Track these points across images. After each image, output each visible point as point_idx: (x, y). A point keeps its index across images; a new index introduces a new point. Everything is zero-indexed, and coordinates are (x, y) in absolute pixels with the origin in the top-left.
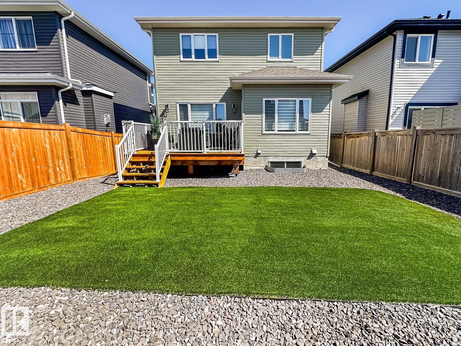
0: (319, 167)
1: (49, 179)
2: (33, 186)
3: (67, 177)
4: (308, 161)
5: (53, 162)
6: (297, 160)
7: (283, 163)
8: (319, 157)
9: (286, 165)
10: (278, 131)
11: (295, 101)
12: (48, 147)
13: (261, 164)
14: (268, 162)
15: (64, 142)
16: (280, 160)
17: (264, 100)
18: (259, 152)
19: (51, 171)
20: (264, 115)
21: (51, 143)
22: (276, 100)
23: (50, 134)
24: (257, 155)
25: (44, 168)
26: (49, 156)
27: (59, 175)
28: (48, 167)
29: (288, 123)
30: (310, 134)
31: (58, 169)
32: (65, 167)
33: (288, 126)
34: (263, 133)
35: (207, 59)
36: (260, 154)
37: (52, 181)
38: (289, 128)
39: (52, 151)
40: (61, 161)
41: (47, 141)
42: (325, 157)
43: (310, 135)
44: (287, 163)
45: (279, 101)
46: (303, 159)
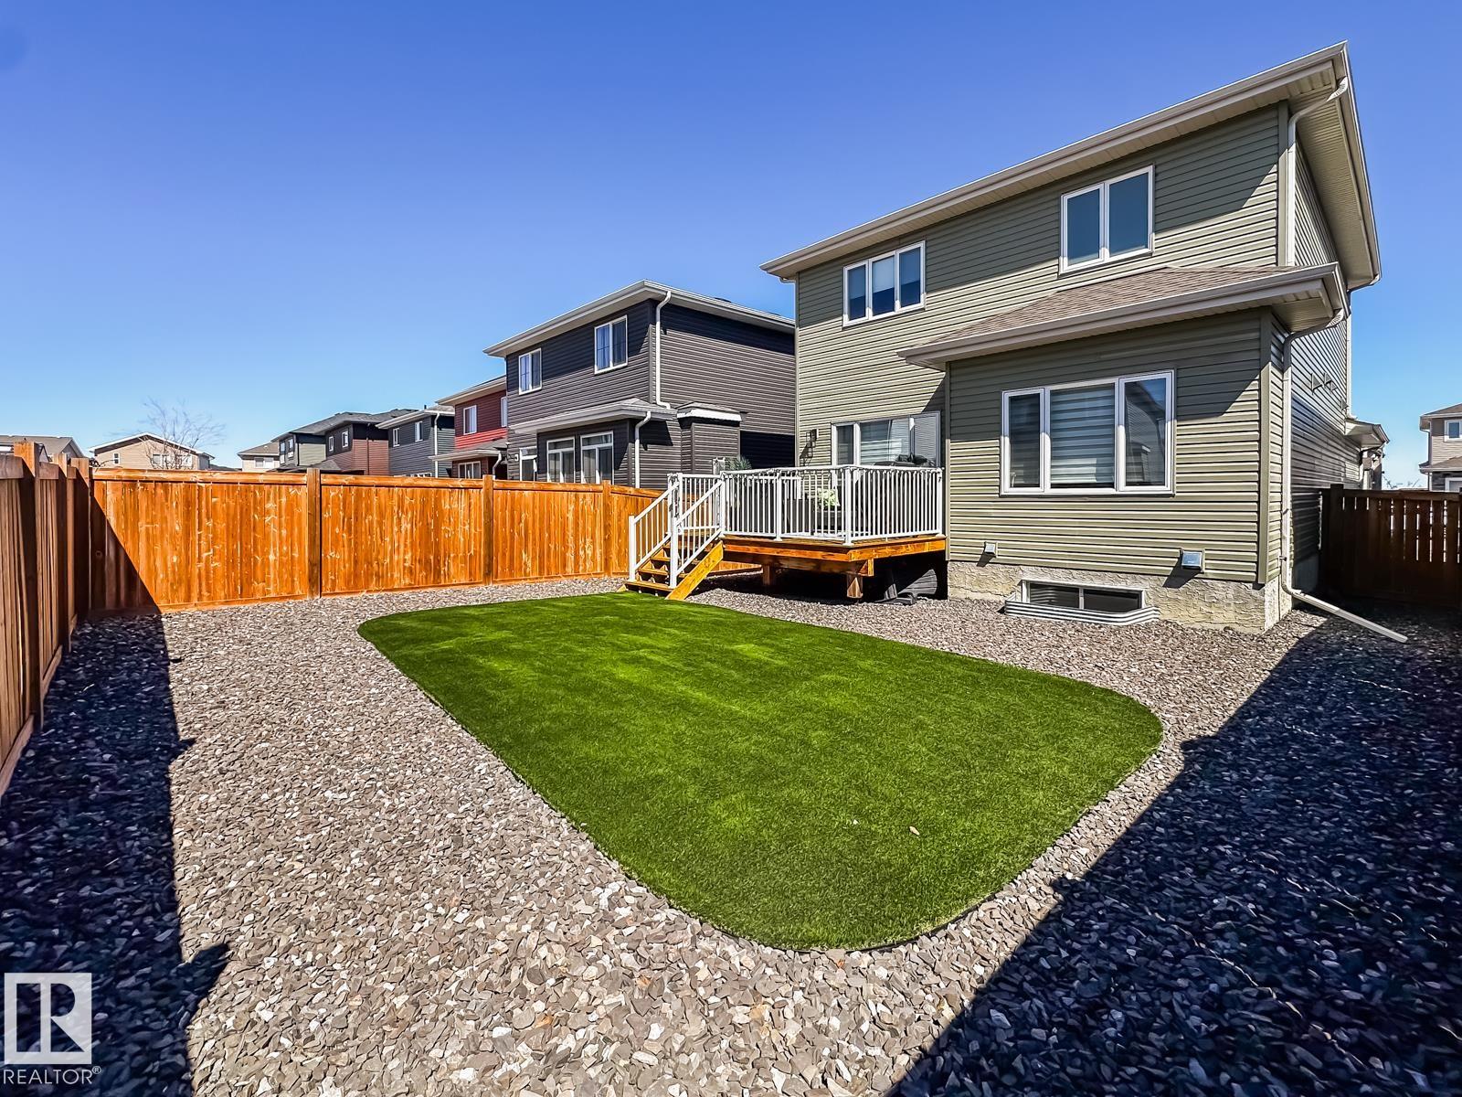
0: (1222, 620)
1: (565, 566)
2: (540, 573)
3: (595, 567)
4: (1170, 592)
5: (576, 540)
6: (1121, 586)
7: (1075, 590)
8: (1219, 584)
9: (1082, 599)
10: (1053, 486)
11: (1112, 387)
12: (570, 516)
13: (1000, 586)
14: (1020, 584)
15: (600, 511)
16: (1061, 578)
17: (1006, 396)
18: (989, 548)
19: (570, 556)
20: (1006, 441)
21: (576, 512)
22: (1045, 392)
23: (576, 497)
24: (986, 559)
25: (560, 549)
26: (570, 531)
27: (581, 563)
28: (566, 547)
29: (1094, 461)
30: (1173, 496)
31: (581, 553)
32: (594, 550)
33: (1093, 470)
34: (1003, 493)
35: (898, 309)
36: (991, 555)
37: (569, 570)
38: (1097, 475)
39: (577, 524)
40: (588, 540)
41: (571, 507)
42: (1249, 585)
43: (1171, 499)
44: (1088, 591)
45: (1053, 393)
46: (1147, 584)
